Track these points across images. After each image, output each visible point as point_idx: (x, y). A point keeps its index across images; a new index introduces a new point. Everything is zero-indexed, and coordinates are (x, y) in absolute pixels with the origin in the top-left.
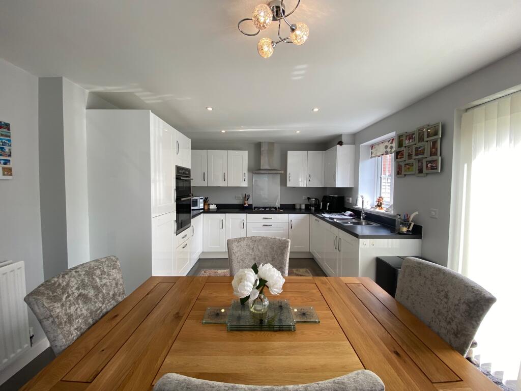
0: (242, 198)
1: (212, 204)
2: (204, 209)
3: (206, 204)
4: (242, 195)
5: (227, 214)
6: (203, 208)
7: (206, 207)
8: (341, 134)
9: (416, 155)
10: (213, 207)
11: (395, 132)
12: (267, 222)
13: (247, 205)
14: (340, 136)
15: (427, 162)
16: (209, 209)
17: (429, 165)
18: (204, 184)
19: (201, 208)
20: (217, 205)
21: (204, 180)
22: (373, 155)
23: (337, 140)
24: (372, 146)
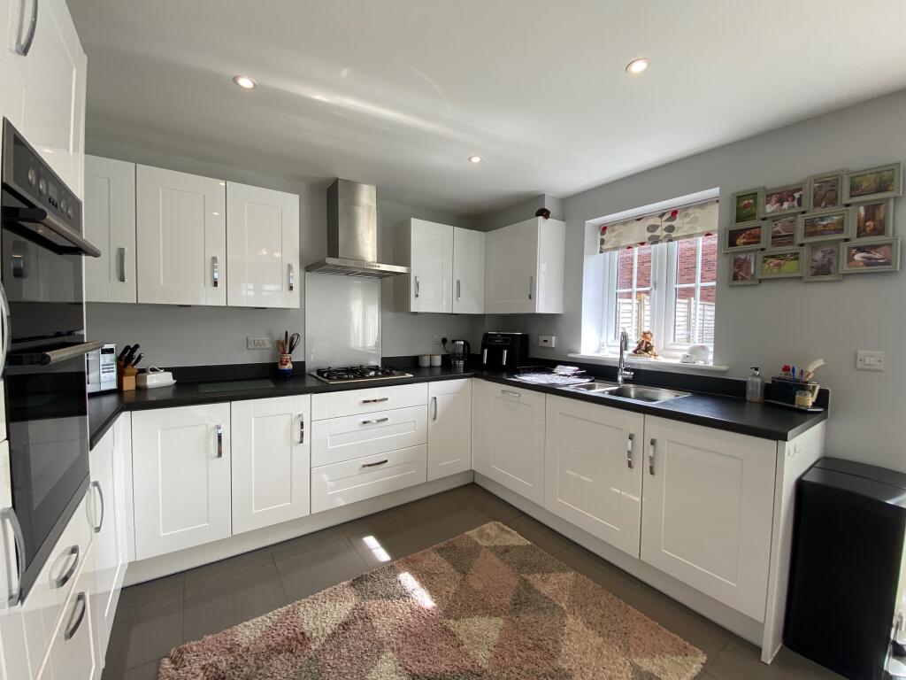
0: (269, 345)
1: (153, 370)
2: (118, 391)
3: (128, 370)
4: (270, 334)
5: (234, 403)
6: (114, 386)
7: (129, 384)
8: (542, 193)
9: (808, 234)
10: (159, 380)
11: (718, 189)
12: (373, 412)
13: (289, 366)
14: (541, 197)
15: (850, 249)
16: (141, 389)
17: (858, 257)
18: (123, 294)
19: (104, 387)
20: (177, 372)
21: (122, 279)
22: (604, 247)
23: (534, 207)
24: (605, 228)
